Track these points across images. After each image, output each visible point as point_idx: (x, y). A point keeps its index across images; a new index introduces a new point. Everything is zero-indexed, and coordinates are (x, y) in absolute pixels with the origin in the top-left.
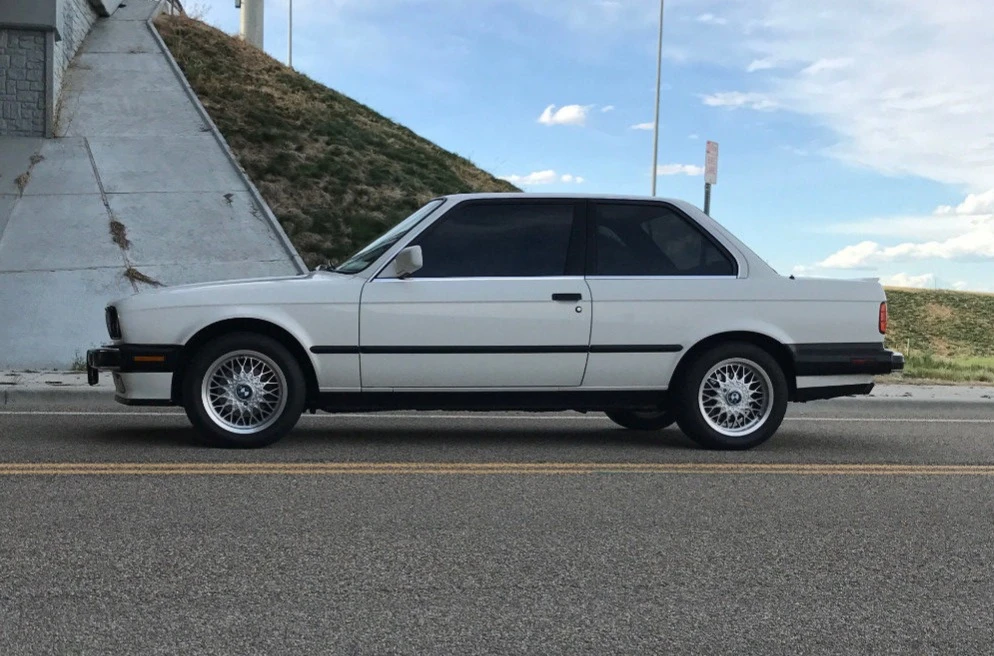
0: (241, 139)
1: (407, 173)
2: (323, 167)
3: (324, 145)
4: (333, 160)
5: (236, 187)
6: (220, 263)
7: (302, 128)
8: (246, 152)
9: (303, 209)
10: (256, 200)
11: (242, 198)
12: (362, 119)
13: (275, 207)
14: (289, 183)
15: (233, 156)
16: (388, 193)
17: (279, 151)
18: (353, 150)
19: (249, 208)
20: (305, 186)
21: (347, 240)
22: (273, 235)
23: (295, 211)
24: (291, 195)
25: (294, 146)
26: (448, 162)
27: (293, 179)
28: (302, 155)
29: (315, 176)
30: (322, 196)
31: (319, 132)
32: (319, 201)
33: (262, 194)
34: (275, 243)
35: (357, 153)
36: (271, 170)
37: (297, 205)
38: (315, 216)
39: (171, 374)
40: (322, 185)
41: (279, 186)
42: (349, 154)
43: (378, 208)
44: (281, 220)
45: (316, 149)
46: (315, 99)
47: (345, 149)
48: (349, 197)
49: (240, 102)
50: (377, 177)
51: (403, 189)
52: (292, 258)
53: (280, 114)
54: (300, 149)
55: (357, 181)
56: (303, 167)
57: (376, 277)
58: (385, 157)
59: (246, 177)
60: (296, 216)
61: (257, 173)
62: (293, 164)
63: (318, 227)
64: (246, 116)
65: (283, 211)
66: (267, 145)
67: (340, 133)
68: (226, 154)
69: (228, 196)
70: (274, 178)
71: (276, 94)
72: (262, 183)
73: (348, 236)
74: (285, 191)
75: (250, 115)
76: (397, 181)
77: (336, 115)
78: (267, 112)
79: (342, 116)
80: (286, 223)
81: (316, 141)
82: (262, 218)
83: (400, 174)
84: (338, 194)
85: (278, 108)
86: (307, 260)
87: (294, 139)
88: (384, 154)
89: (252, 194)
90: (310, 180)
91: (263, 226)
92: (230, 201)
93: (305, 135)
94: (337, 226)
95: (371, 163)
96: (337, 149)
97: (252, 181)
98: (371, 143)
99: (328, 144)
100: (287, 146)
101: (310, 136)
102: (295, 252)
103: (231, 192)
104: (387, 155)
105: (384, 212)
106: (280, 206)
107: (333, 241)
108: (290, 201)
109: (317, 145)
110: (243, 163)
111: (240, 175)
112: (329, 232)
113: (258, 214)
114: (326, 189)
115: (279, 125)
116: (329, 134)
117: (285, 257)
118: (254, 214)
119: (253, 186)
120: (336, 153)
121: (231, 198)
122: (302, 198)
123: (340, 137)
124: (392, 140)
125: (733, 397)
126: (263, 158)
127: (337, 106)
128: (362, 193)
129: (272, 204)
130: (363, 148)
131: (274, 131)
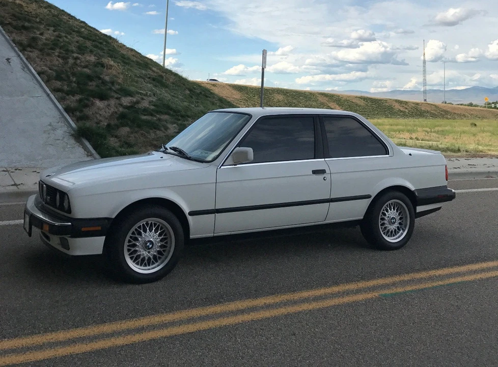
0: (11, 29)
1: (94, 47)
2: (55, 44)
3: (52, 32)
4: (58, 40)
5: (12, 54)
6: (9, 98)
7: (40, 23)
8: (14, 35)
9: (49, 67)
10: (23, 61)
11: (15, 61)
12: (65, 17)
13: (34, 66)
14: (39, 53)
15: (8, 37)
16: (88, 58)
17: (32, 35)
18: (67, 35)
19: (20, 66)
20: (48, 55)
21: (74, 84)
22: (35, 82)
23: (46, 68)
24: (42, 59)
25: (38, 33)
26: (110, 41)
27: (41, 50)
28: (43, 38)
29: (52, 49)
30: (57, 60)
31: (49, 25)
32: (57, 63)
33: (27, 59)
34: (37, 87)
35: (69, 37)
36: (30, 46)
37: (46, 65)
38: (56, 71)
39: (104, 237)
40: (57, 54)
41: (35, 54)
42: (66, 37)
43: (86, 67)
44: (39, 74)
45: (49, 34)
46: (41, 7)
47: (63, 34)
48: (71, 61)
49: (7, 8)
50: (82, 49)
51: (95, 55)
52: (48, 95)
53: (28, 15)
54: (42, 34)
55: (73, 52)
56: (45, 44)
57: (222, 165)
58: (82, 39)
59: (16, 49)
60: (46, 71)
61: (23, 47)
62: (40, 43)
63: (58, 78)
64: (11, 16)
65: (39, 69)
66: (25, 32)
67: (59, 26)
68: (4, 36)
69: (8, 60)
70: (31, 50)
71: (24, 4)
72: (26, 53)
73: (75, 82)
74: (38, 57)
75: (14, 15)
76: (91, 51)
77: (54, 16)
78: (21, 14)
79: (57, 16)
80: (41, 75)
81: (48, 30)
82: (28, 72)
83: (91, 48)
84: (65, 58)
85: (26, 11)
86: (57, 96)
87: (38, 29)
88: (81, 37)
89: (21, 59)
90: (50, 51)
91: (29, 76)
92: (9, 62)
93: (42, 27)
94: (68, 77)
95: (77, 42)
96: (59, 34)
97: (21, 51)
98: (74, 31)
99: (54, 31)
100: (35, 32)
101: (45, 27)
102: (49, 92)
103: (10, 58)
104: (84, 38)
105: (90, 69)
106: (37, 66)
107: (68, 86)
108: (42, 63)
109: (49, 32)
110: (14, 41)
111: (13, 48)
112: (65, 80)
113: (26, 69)
114: (59, 56)
115: (29, 21)
116: (54, 26)
117: (45, 96)
118: (23, 70)
119: (21, 54)
120: (59, 36)
121: (10, 61)
122: (47, 61)
123: (59, 28)
124: (83, 30)
125: (392, 221)
126: (23, 38)
127: (53, 11)
128: (77, 58)
129: (32, 64)
130: (71, 34)
131: (26, 24)
